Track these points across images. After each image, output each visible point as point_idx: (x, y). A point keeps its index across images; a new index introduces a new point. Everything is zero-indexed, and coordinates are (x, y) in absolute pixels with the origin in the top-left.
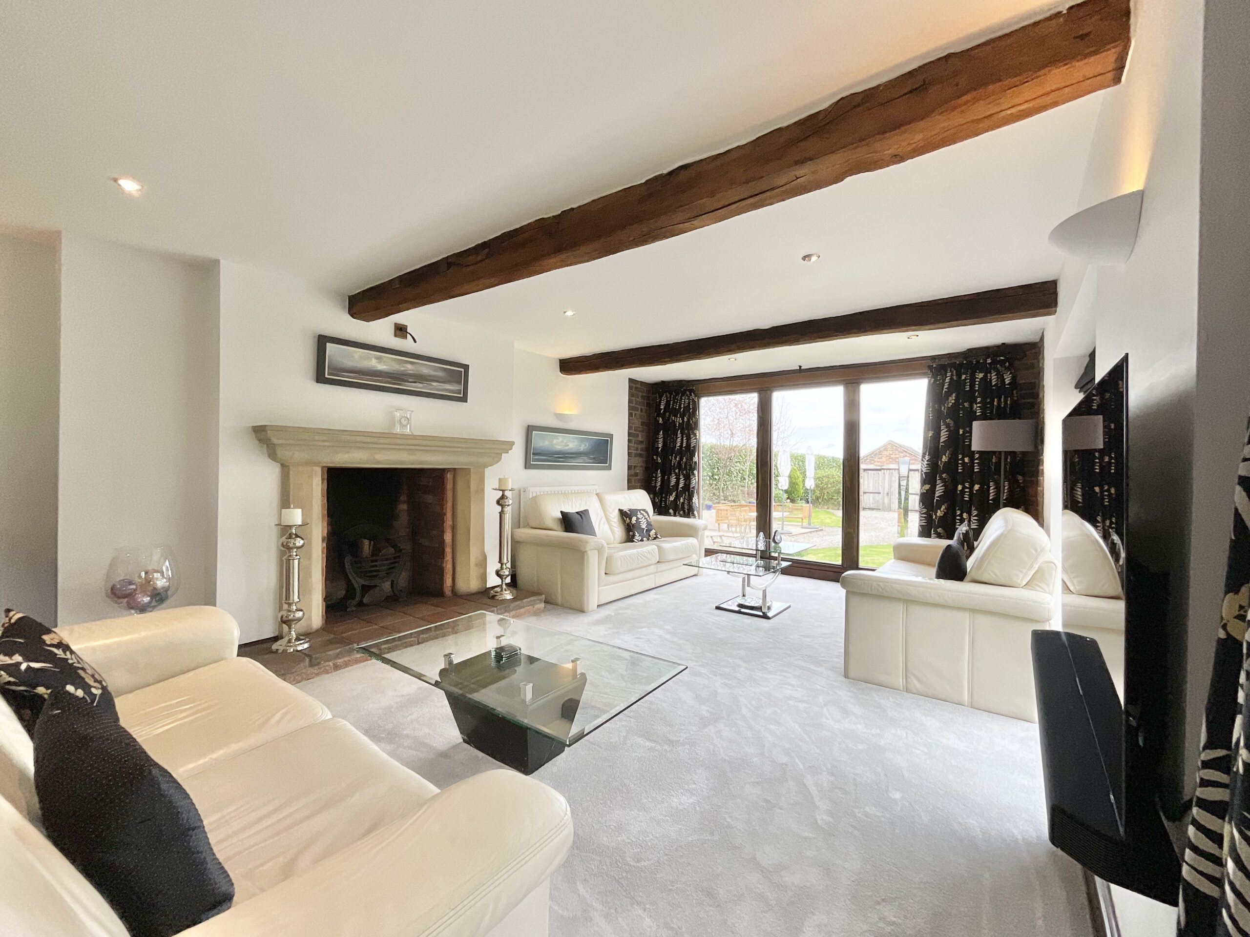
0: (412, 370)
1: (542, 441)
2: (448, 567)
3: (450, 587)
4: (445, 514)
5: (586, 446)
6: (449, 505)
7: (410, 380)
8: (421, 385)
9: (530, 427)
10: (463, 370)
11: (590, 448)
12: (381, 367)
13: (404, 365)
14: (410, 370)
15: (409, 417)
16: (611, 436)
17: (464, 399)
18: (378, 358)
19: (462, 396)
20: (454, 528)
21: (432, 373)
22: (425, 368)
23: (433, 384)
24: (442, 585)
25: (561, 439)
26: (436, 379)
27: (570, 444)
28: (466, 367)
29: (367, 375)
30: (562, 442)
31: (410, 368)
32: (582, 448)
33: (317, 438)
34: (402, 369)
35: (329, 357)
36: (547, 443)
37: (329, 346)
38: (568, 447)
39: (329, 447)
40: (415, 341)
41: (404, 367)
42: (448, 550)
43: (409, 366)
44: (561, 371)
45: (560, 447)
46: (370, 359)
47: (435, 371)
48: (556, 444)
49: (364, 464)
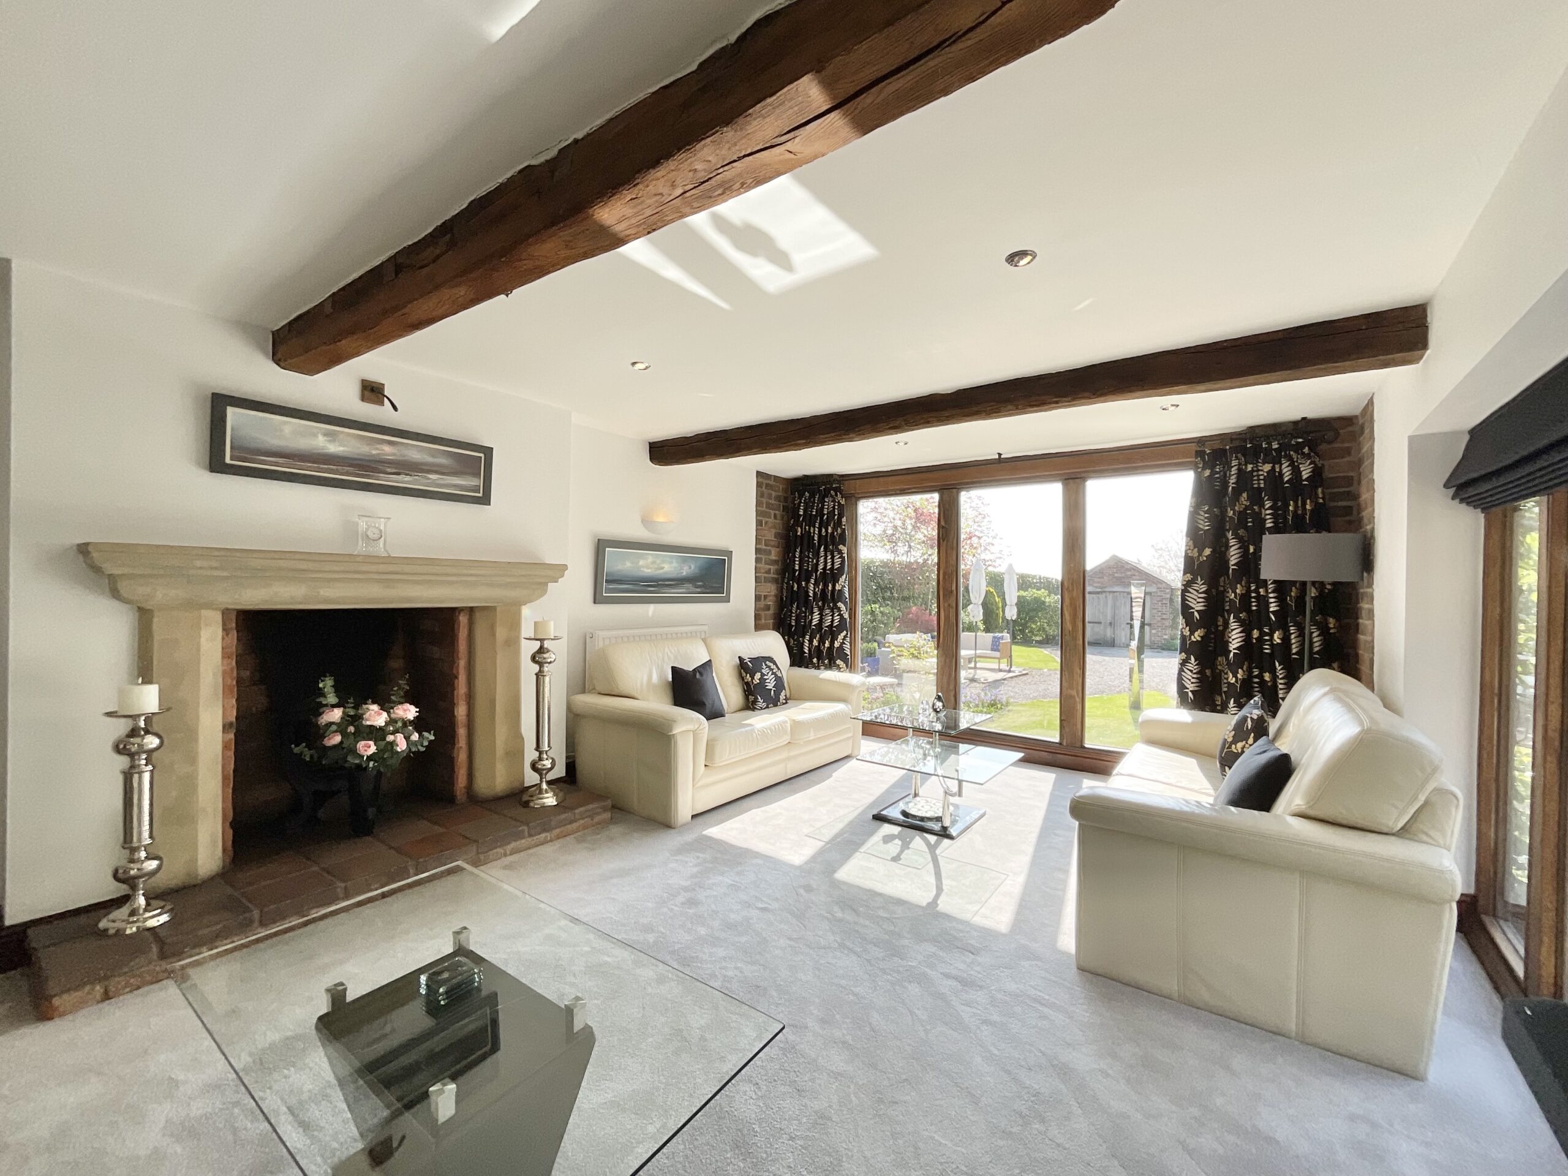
0: (394, 455)
1: (620, 563)
2: (462, 757)
3: (464, 787)
4: (456, 677)
5: (690, 568)
6: (462, 663)
7: (389, 470)
8: (408, 478)
9: (601, 542)
10: (482, 455)
11: (697, 571)
12: (333, 448)
13: (378, 446)
14: (389, 455)
15: (382, 528)
16: (729, 554)
17: (485, 500)
18: (326, 434)
19: (480, 495)
20: (470, 698)
21: (430, 459)
22: (415, 452)
23: (430, 476)
24: (453, 784)
25: (650, 559)
26: (435, 469)
27: (668, 566)
28: (488, 452)
29: (309, 462)
30: (654, 563)
31: (387, 451)
32: (686, 570)
33: (198, 563)
34: (374, 452)
35: (232, 429)
36: (628, 564)
37: (231, 411)
38: (662, 571)
39: (227, 578)
40: (395, 408)
41: (377, 449)
42: (462, 732)
43: (387, 449)
44: (652, 459)
45: (649, 571)
46: (315, 435)
47: (433, 456)
48: (643, 567)
49: (301, 603)
